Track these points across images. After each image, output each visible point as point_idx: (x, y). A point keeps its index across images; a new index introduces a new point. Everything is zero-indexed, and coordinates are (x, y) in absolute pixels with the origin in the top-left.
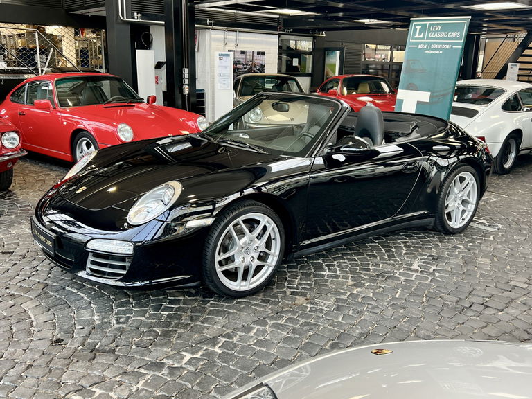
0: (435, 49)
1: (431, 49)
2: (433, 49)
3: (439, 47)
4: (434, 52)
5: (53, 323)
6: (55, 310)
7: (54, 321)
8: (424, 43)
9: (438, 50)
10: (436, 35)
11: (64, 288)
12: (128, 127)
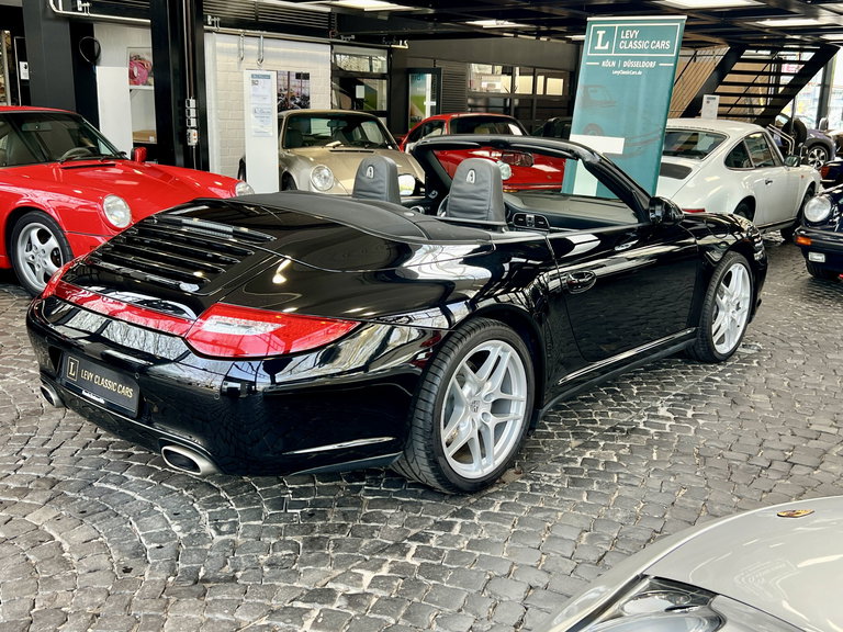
0: (630, 69)
1: (622, 68)
2: (626, 69)
3: (637, 64)
4: (627, 73)
5: (101, 543)
6: (94, 522)
7: (100, 539)
8: (611, 59)
9: (634, 69)
10: (631, 45)
11: (91, 485)
12: (121, 202)
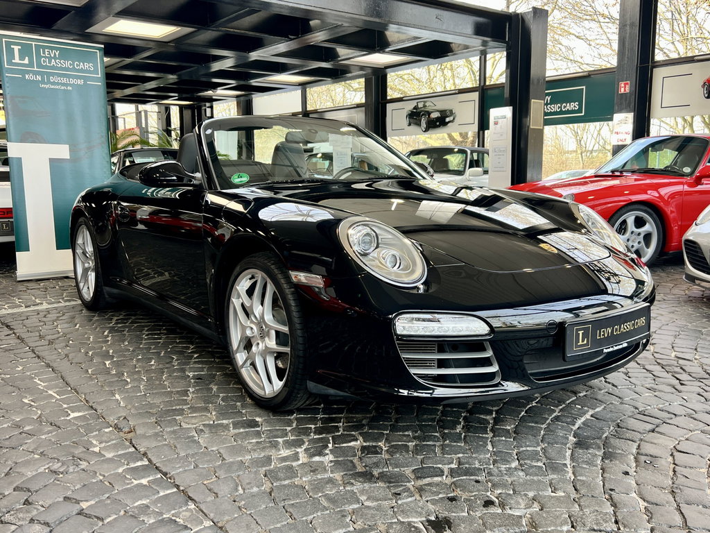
0: (58, 84)
1: (49, 82)
3: (64, 80)
4: (56, 87)
8: (35, 73)
9: (63, 84)
